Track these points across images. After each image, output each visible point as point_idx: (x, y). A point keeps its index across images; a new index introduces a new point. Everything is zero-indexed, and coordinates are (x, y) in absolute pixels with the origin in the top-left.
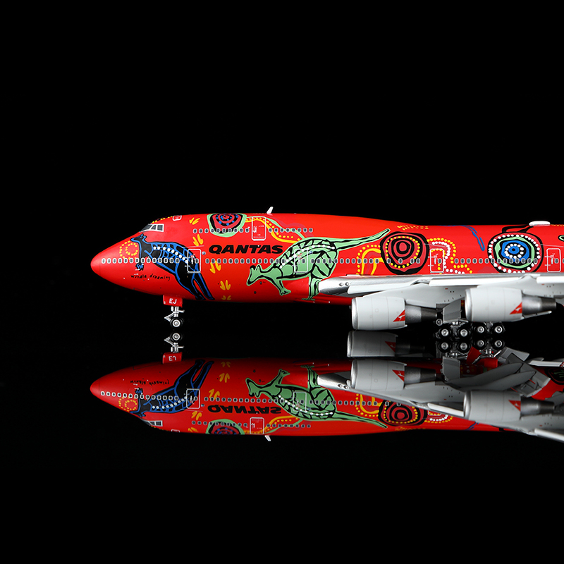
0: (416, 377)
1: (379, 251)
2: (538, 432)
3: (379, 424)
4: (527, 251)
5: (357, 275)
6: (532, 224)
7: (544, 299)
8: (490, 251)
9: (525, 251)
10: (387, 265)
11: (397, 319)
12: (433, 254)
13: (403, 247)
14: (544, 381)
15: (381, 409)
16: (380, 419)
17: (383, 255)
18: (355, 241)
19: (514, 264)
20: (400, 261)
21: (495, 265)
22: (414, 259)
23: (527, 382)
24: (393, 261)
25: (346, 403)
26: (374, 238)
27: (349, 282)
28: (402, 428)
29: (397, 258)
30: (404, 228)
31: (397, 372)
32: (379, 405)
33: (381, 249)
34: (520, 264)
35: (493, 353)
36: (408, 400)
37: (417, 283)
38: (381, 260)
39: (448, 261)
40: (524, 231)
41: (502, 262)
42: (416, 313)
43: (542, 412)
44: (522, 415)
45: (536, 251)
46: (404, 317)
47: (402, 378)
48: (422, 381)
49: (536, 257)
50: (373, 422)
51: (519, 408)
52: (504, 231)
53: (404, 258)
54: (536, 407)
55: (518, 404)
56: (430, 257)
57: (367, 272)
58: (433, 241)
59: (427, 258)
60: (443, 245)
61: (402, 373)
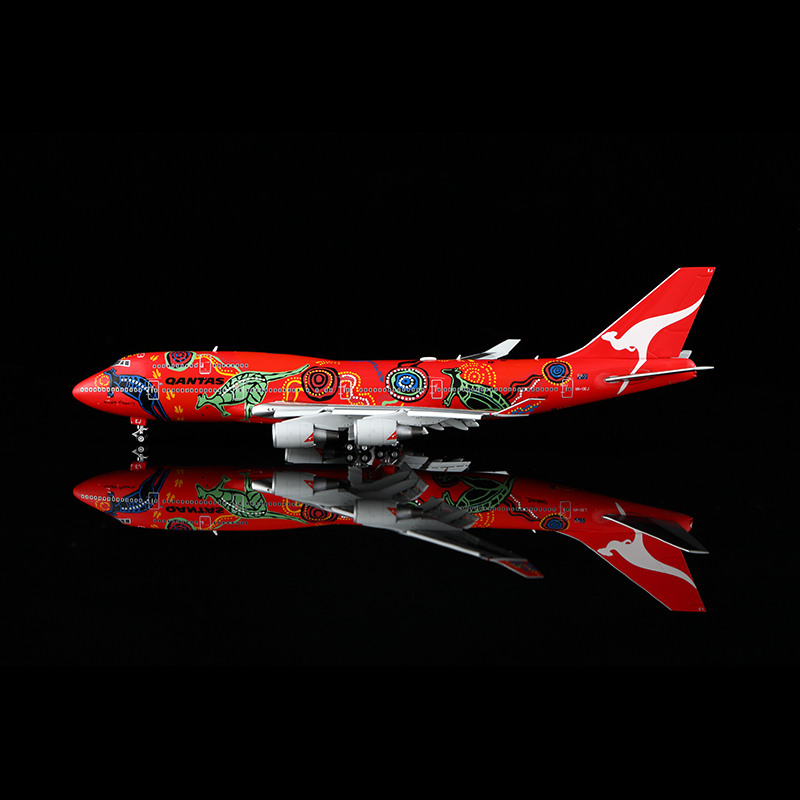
0: (323, 485)
1: (300, 383)
2: (409, 534)
3: (302, 521)
4: (416, 381)
5: (283, 402)
6: (422, 359)
7: (413, 427)
8: (388, 382)
9: (414, 382)
10: (307, 394)
11: (308, 440)
12: (343, 384)
13: (319, 379)
14: (424, 487)
15: (303, 508)
16: (302, 517)
17: (303, 385)
18: (282, 374)
19: (406, 392)
20: (317, 390)
21: (391, 393)
22: (328, 389)
23: (412, 488)
24: (311, 391)
25: (275, 504)
26: (296, 372)
27: (275, 408)
28: (321, 524)
29: (314, 388)
30: (321, 363)
31: (307, 482)
32: (301, 506)
33: (302, 381)
34: (411, 392)
35: (391, 462)
36: (318, 504)
37: (324, 411)
38: (301, 389)
39: (354, 390)
40: (415, 366)
41: (396, 391)
42: (323, 435)
43: (413, 517)
44: (398, 519)
45: (423, 381)
46: (313, 438)
47: (312, 487)
48: (328, 489)
49: (423, 386)
50: (297, 519)
51: (395, 514)
52: (399, 366)
53: (320, 388)
54: (409, 512)
55: (394, 511)
56: (340, 387)
57: (290, 400)
58: (343, 375)
59: (338, 388)
60: (350, 378)
61: (312, 482)
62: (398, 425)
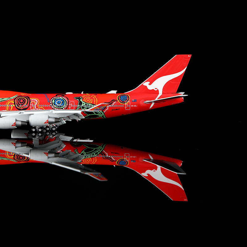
0: (20, 145)
1: (13, 102)
2: (53, 163)
3: (14, 161)
4: (63, 102)
5: (6, 110)
6: (66, 93)
7: (56, 118)
8: (51, 102)
9: (62, 103)
10: (16, 107)
11: (13, 125)
12: (32, 103)
13: (22, 101)
15: (14, 156)
16: (14, 159)
17: (15, 104)
18: (6, 99)
19: (59, 107)
20: (20, 106)
21: (52, 107)
22: (25, 105)
24: (18, 106)
25: (2, 154)
26: (12, 98)
27: (2, 112)
28: (22, 162)
29: (19, 105)
30: (23, 94)
31: (13, 143)
32: (14, 154)
33: (14, 102)
34: (61, 107)
35: (53, 137)
36: (18, 153)
37: (20, 113)
38: (14, 105)
39: (37, 106)
40: (63, 96)
41: (55, 106)
42: (19, 123)
43: (55, 157)
44: (49, 158)
45: (66, 102)
46: (15, 124)
47: (15, 145)
48: (22, 146)
49: (66, 104)
50: (12, 160)
51: (47, 155)
52: (56, 96)
53: (22, 105)
54: (53, 155)
55: (47, 154)
56: (31, 104)
57: (9, 110)
58: (32, 99)
59: (29, 105)
60: (35, 100)
62: (49, 117)
